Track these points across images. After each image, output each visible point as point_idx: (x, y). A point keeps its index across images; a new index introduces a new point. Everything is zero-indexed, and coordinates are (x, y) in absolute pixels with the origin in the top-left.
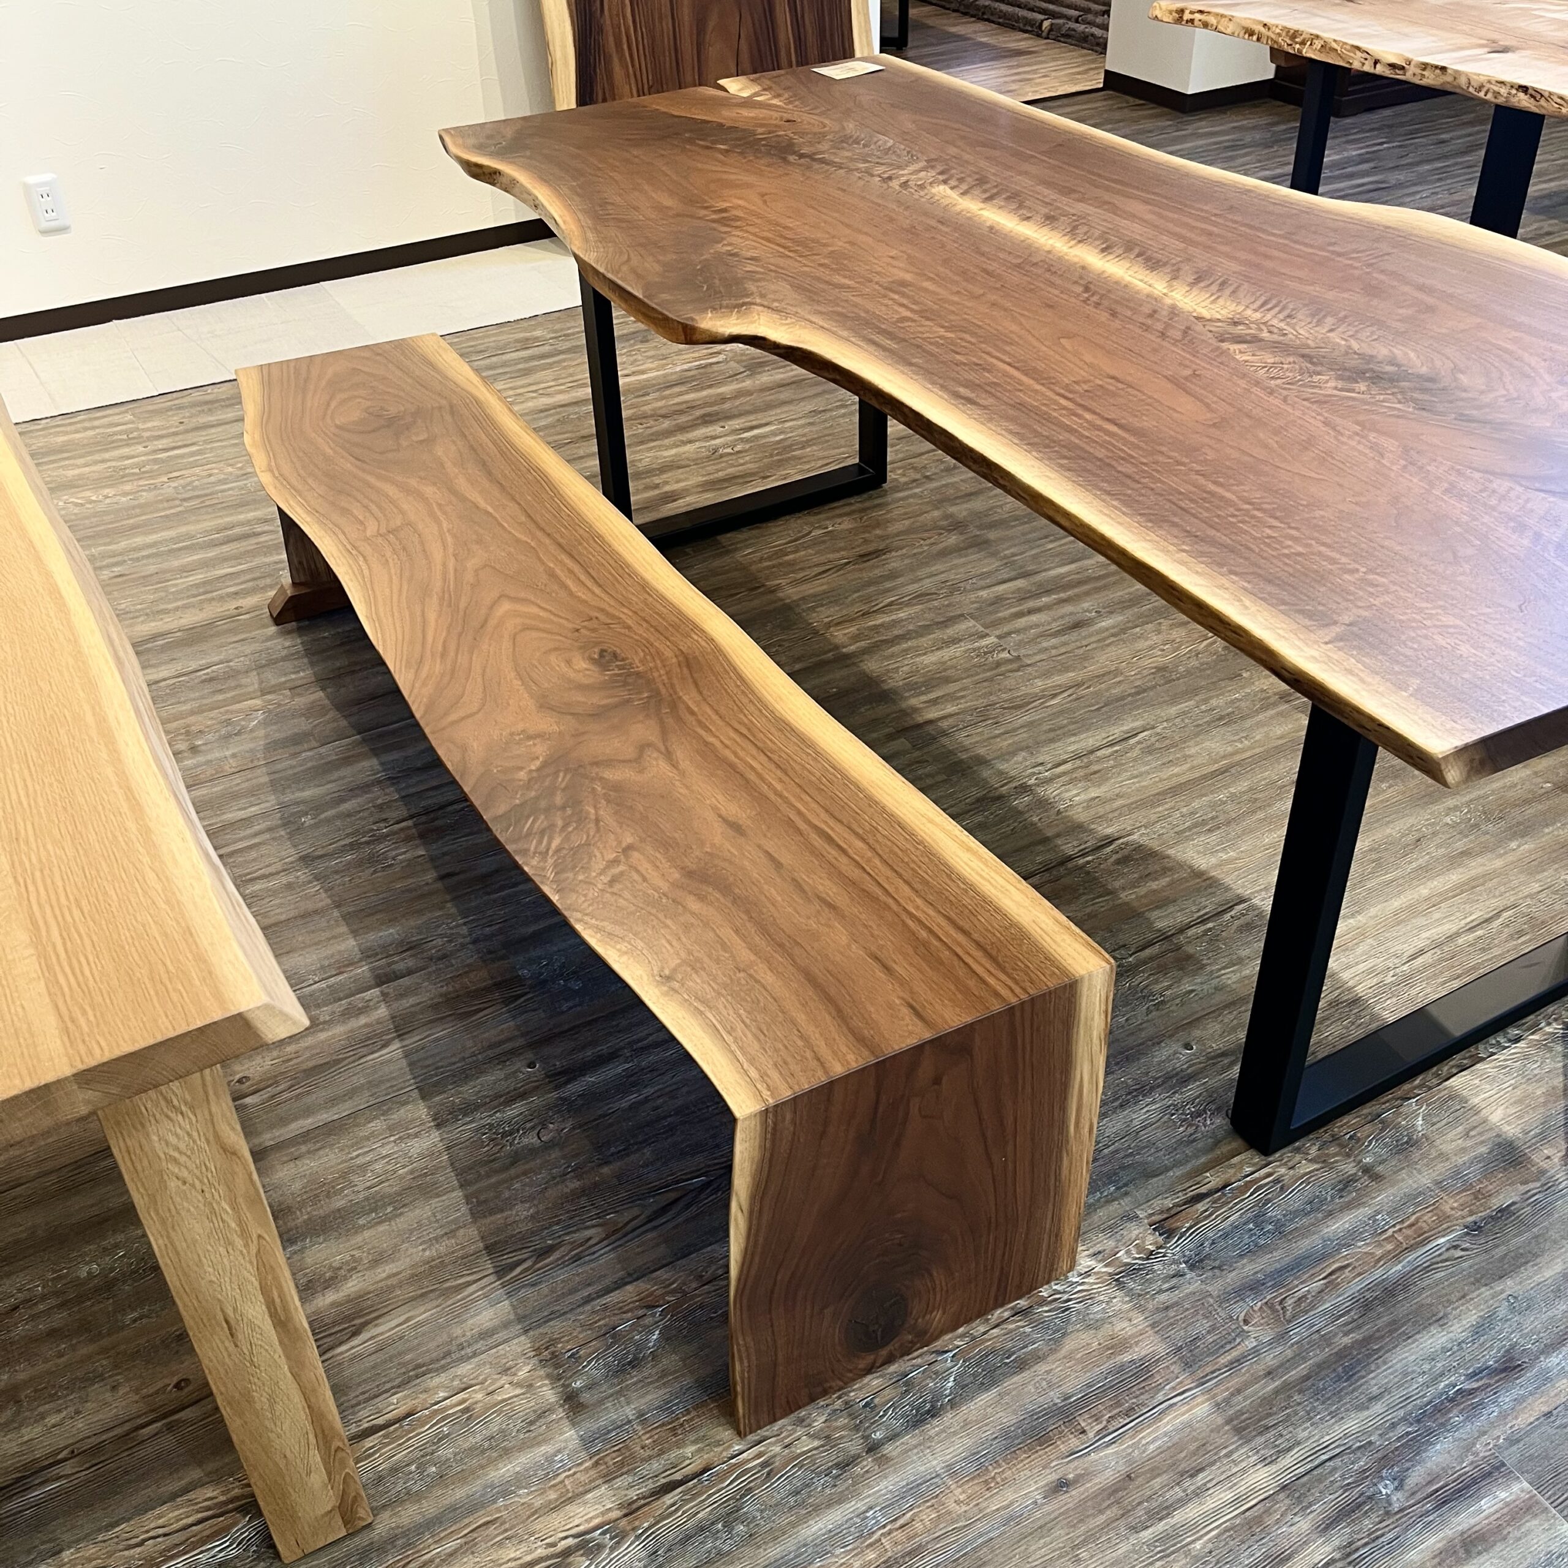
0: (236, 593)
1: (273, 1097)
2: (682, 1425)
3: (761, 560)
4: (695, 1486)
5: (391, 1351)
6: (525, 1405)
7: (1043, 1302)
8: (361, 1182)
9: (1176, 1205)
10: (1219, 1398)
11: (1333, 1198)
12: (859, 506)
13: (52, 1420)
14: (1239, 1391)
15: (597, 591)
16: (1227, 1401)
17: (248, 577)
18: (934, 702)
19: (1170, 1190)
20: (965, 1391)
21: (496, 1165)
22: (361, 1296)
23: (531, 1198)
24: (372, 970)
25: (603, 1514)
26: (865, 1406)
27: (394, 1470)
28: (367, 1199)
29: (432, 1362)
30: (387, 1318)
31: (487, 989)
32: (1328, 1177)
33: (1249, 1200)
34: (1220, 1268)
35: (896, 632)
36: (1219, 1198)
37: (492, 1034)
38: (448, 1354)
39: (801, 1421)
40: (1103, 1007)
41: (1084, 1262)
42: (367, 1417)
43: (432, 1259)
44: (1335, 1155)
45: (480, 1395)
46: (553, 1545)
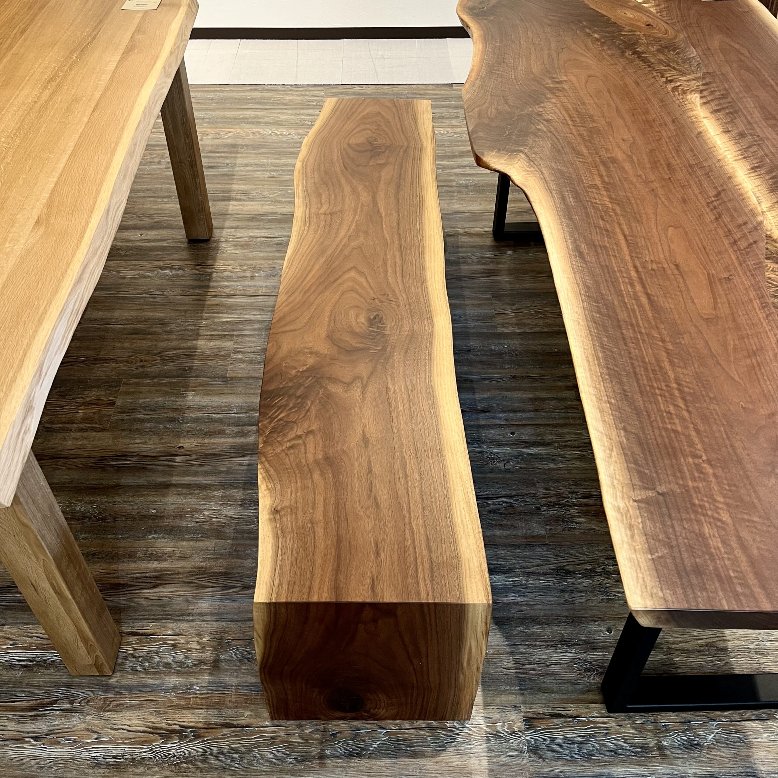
2: (251, 699)
4: (239, 731)
5: (163, 602)
6: (197, 656)
7: (445, 728)
8: (198, 517)
9: (544, 714)
11: (631, 754)
20: (379, 753)
22: (166, 570)
25: (197, 722)
26: (331, 735)
27: (133, 656)
28: (194, 526)
29: (174, 615)
30: (169, 586)
33: (586, 730)
34: (544, 759)
36: (569, 722)
38: (183, 615)
39: (299, 726)
40: (484, 620)
41: (477, 718)
42: (137, 627)
43: (202, 568)
44: (649, 731)
45: (182, 641)
46: (170, 725)
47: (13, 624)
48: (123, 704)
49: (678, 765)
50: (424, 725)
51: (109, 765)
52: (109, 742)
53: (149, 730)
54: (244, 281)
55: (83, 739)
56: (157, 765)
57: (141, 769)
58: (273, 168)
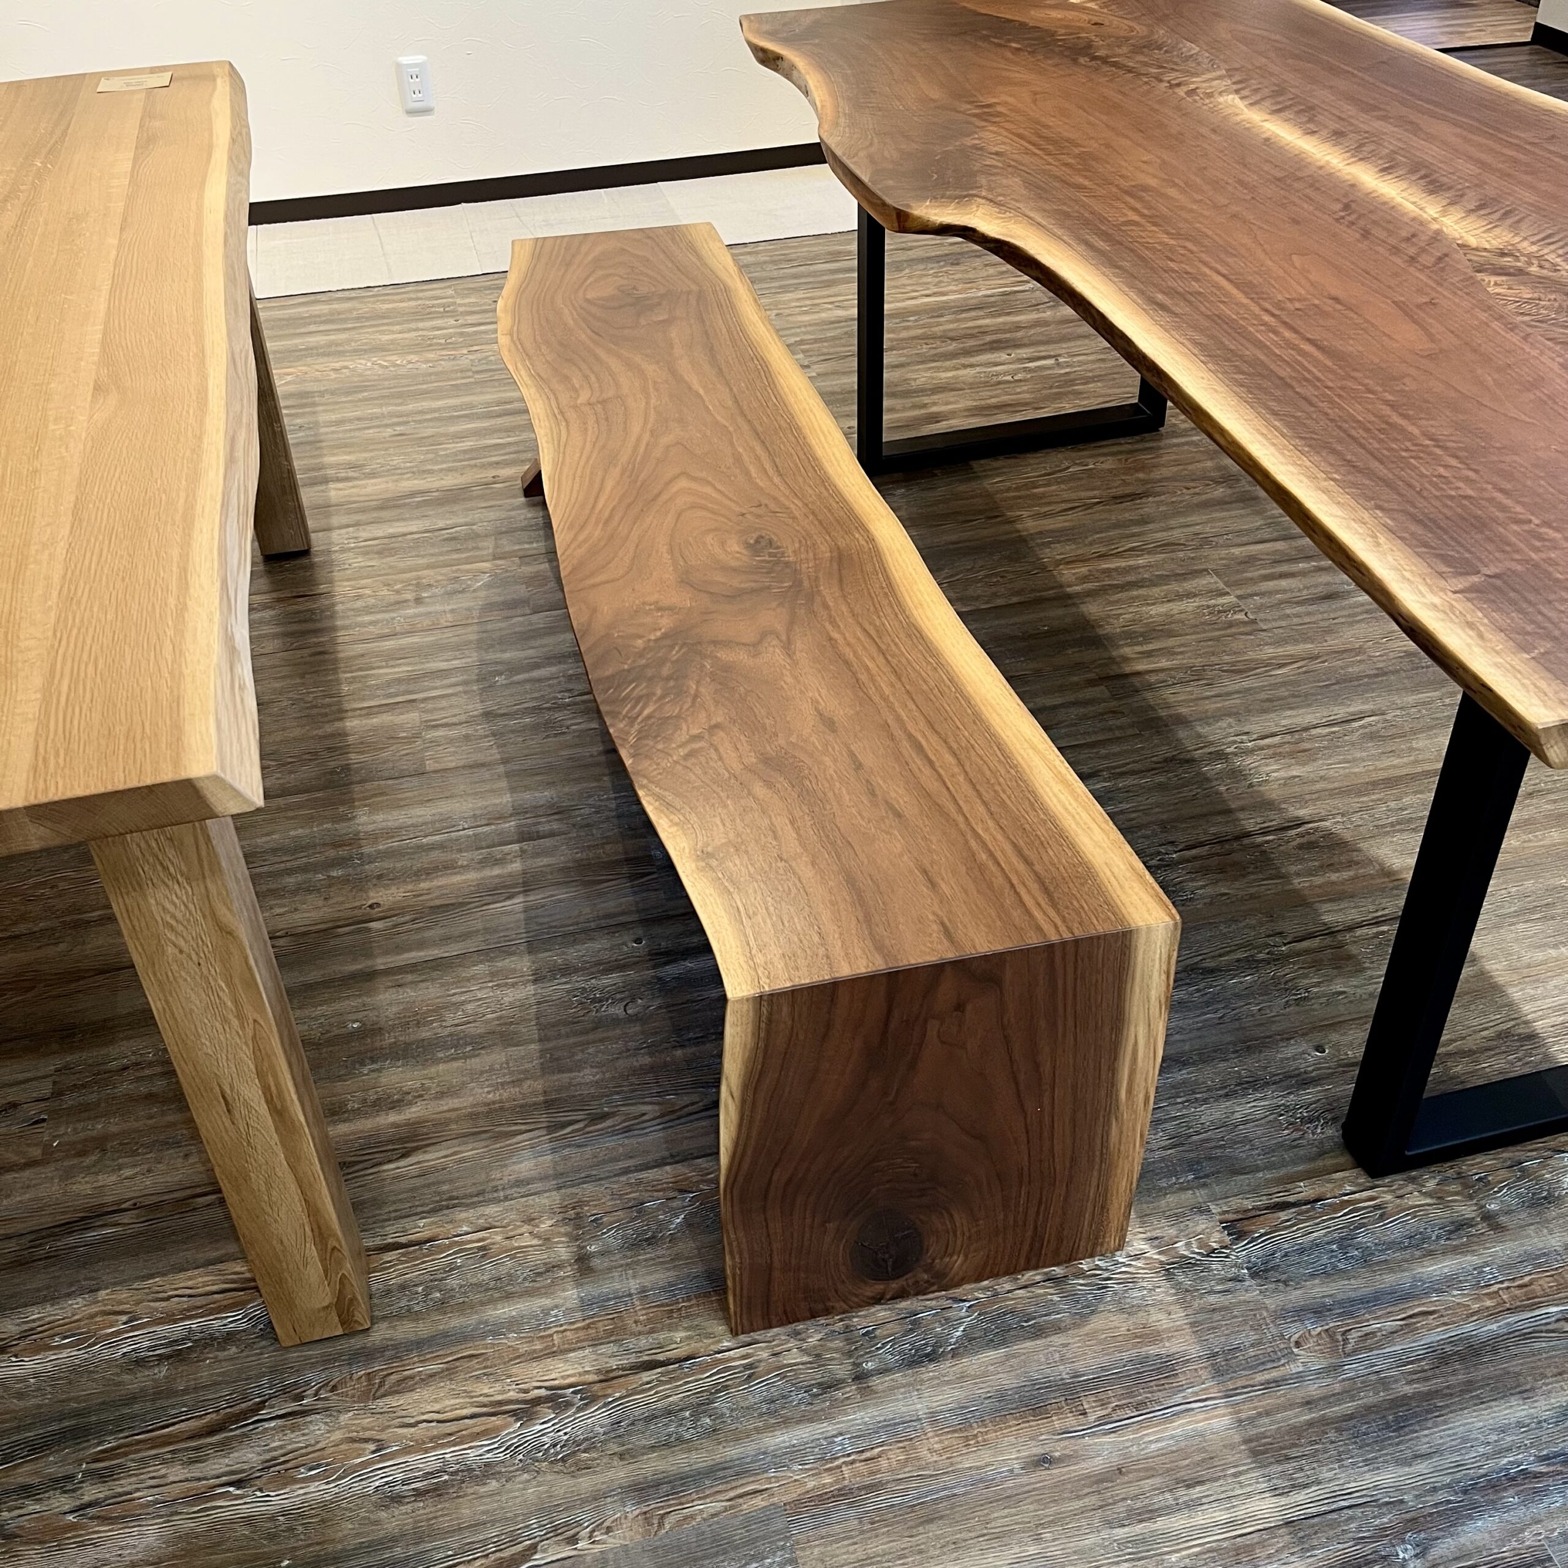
0: (497, 463)
1: (395, 926)
2: (679, 1310)
3: (1008, 490)
4: (674, 1370)
5: (431, 1178)
6: (538, 1258)
7: (1081, 1274)
8: (451, 1018)
9: (1257, 1208)
10: (1243, 1416)
11: (1438, 1237)
12: (1129, 447)
13: (127, 1172)
14: (1268, 1413)
16: (1251, 1420)
17: (512, 449)
18: (1149, 654)
19: (1254, 1191)
20: (971, 1343)
21: (577, 1027)
22: (419, 1123)
23: (599, 1065)
24: (518, 826)
25: (580, 1374)
26: (864, 1334)
27: (403, 1287)
28: (451, 1035)
29: (465, 1197)
30: (437, 1147)
31: (617, 863)
32: (1438, 1214)
33: (1341, 1219)
34: (1286, 1283)
35: (1129, 578)
36: (1307, 1211)
38: (484, 1192)
39: (796, 1334)
41: (1137, 1243)
42: (392, 1233)
43: (494, 1103)
44: (1457, 1194)
45: (498, 1238)
46: (526, 1391)
47: (115, 1284)
48: (412, 1377)
49: (1528, 1236)
51: (419, 1494)
52: (406, 1450)
53: (484, 1410)
54: (405, 608)
55: (347, 1458)
56: (524, 1470)
57: (494, 1484)
58: (395, 420)
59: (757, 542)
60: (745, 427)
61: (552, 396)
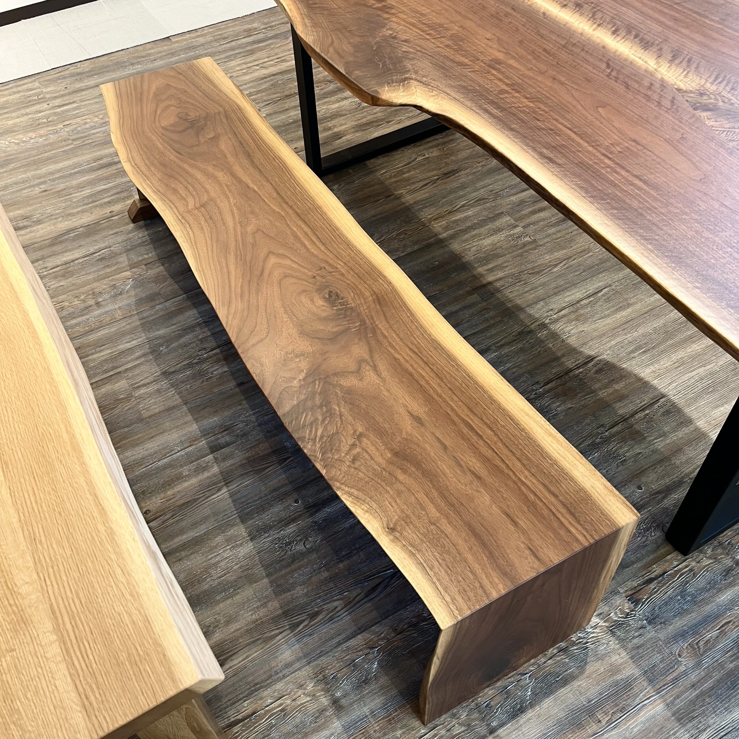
0: (109, 202)
1: (164, 522)
2: (393, 718)
5: (241, 675)
6: (312, 707)
7: (574, 644)
8: (216, 573)
9: (639, 585)
10: (668, 701)
11: (721, 580)
12: (441, 140)
14: (678, 697)
15: (323, 248)
16: (672, 702)
17: (114, 191)
18: (491, 270)
19: (635, 576)
20: (536, 697)
21: (283, 563)
22: (222, 643)
23: (304, 583)
24: (208, 443)
26: (486, 706)
28: (219, 584)
29: (262, 682)
30: (237, 655)
31: (268, 455)
32: (718, 568)
33: (678, 581)
34: (664, 623)
36: (662, 581)
37: (274, 483)
38: (271, 676)
39: (454, 716)
41: (594, 619)
42: (232, 715)
43: (257, 620)
44: (721, 554)
45: (289, 702)
50: (555, 651)
54: (92, 311)
58: (39, 181)
59: (330, 296)
60: (291, 212)
61: (172, 206)
